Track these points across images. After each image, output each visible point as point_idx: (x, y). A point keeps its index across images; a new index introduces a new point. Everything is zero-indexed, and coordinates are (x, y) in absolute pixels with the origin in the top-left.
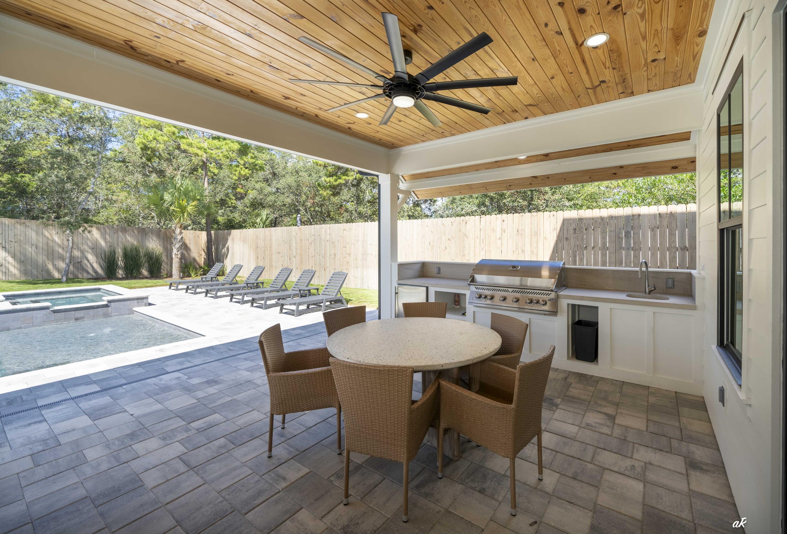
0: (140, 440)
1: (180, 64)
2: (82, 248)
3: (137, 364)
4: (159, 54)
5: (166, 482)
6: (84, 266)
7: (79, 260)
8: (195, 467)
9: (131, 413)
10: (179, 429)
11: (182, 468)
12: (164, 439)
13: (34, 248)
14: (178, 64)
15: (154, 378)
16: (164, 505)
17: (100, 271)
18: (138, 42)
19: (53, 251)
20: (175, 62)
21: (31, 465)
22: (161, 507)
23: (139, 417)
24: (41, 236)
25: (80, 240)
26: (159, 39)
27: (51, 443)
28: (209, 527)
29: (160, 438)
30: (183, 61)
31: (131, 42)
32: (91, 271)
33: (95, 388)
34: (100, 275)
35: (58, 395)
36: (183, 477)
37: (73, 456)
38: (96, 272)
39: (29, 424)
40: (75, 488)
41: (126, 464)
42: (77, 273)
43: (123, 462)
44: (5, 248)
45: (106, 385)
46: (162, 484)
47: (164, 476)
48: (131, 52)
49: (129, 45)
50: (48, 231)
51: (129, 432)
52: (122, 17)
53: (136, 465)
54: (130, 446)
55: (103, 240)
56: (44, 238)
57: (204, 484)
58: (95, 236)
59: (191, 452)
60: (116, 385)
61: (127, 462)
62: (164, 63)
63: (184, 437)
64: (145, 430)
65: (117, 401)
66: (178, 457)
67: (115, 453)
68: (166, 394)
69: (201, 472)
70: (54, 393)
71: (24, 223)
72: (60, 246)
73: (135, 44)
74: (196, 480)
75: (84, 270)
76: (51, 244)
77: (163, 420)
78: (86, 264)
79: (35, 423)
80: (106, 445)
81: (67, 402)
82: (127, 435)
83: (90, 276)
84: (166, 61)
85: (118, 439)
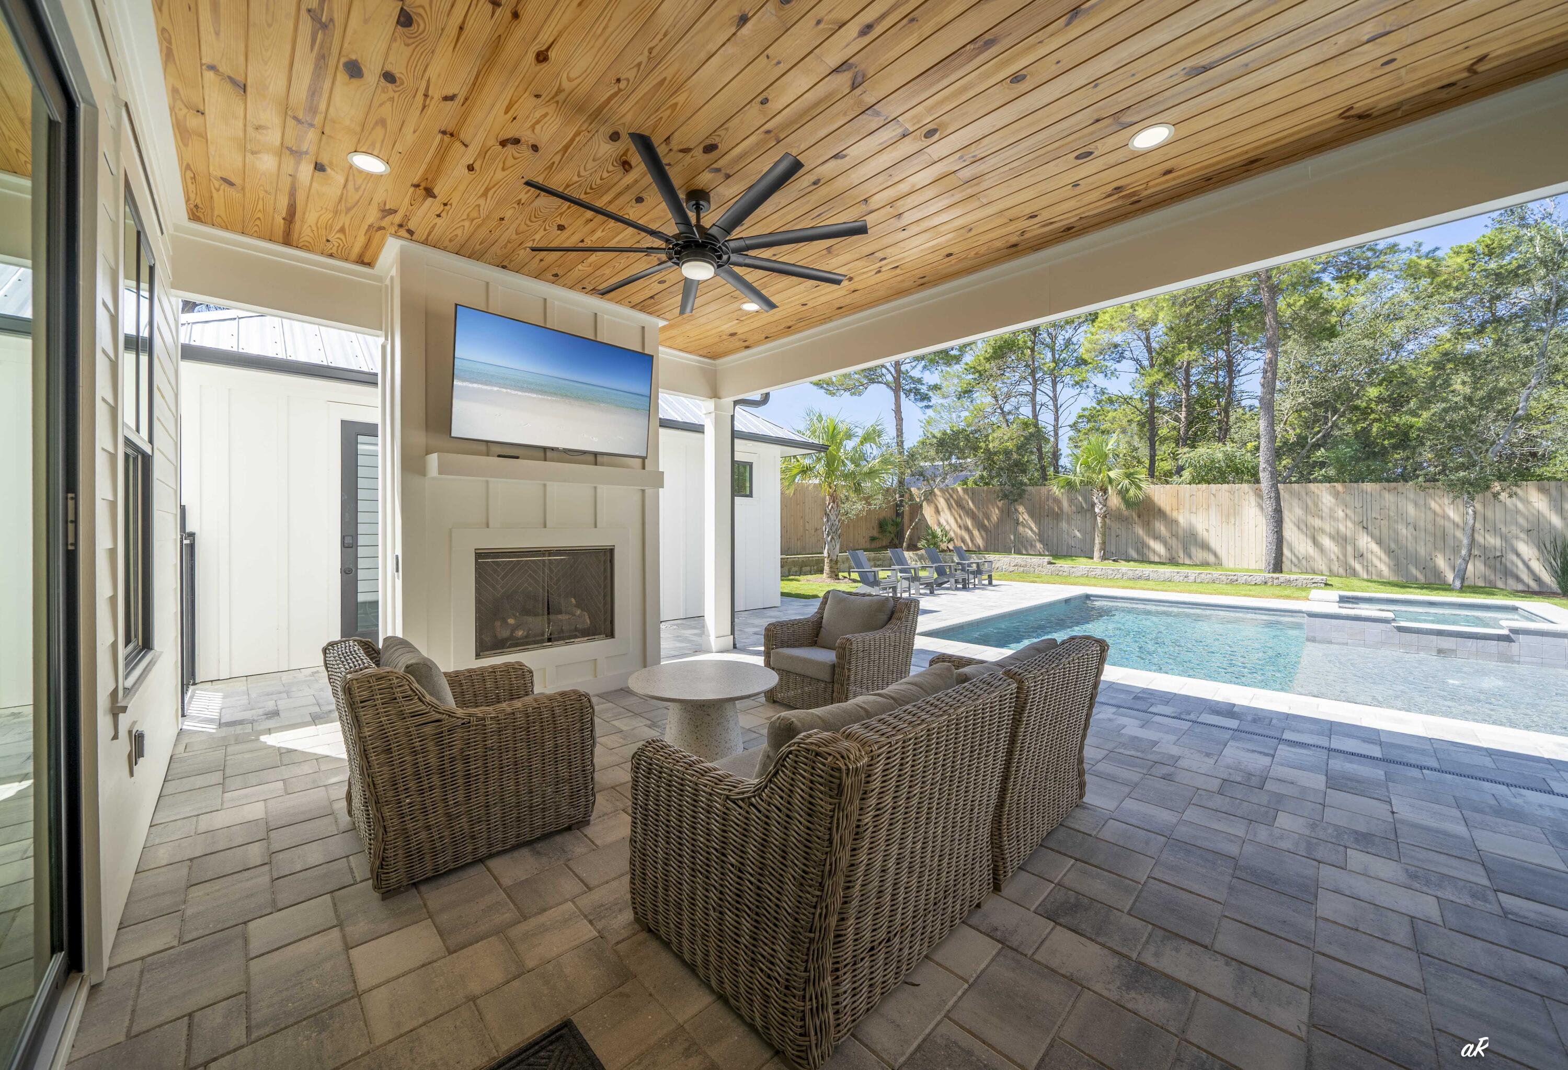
0: (1369, 850)
1: (1480, 68)
2: (1503, 529)
3: (1487, 750)
4: (1417, 87)
5: (1352, 929)
6: (1509, 565)
7: (1498, 554)
8: (1428, 955)
9: (1395, 810)
10: (1461, 883)
11: (1401, 934)
12: (1413, 876)
13: (1411, 528)
14: (1475, 73)
15: (1505, 787)
16: (1316, 949)
17: (1547, 577)
18: (1362, 99)
19: (1444, 535)
20: (1465, 74)
21: (1216, 789)
22: (1309, 948)
23: (1403, 822)
24: (1423, 509)
25: (1499, 514)
26: (1395, 63)
27: (1254, 781)
28: (1356, 1045)
29: (1407, 870)
30: (1482, 59)
31: (1352, 108)
32: (1525, 576)
33: (1376, 752)
34: (1548, 586)
35: (1314, 736)
36: (1389, 948)
37: (1263, 809)
38: (1537, 579)
39: (1253, 751)
40: (1232, 841)
41: (1315, 863)
42: (1492, 577)
43: (1313, 857)
44: (1367, 529)
45: (1394, 754)
46: (1341, 925)
47: (1356, 920)
48: (1366, 124)
49: (1352, 116)
50: (1435, 501)
51: (1362, 828)
52: (1308, 85)
53: (1327, 874)
54: (1346, 847)
55: (1556, 512)
56: (1429, 512)
57: (1418, 990)
58: (1536, 505)
59: (1446, 931)
60: (1413, 762)
61: (1319, 862)
62: (1443, 95)
63: (1458, 901)
64: (1393, 846)
65: (1390, 784)
66: (1412, 917)
67: (1315, 841)
68: (1498, 820)
69: (1432, 970)
70: (1312, 732)
71: (1395, 488)
72: (1458, 526)
73: (1360, 107)
74: (1409, 970)
75: (1508, 573)
76: (1440, 521)
77: (1445, 851)
78: (1513, 563)
79: (1261, 753)
80: (1314, 824)
81: (1318, 749)
82: (1356, 832)
83: (1520, 587)
84: (1443, 87)
85: (1337, 827)
